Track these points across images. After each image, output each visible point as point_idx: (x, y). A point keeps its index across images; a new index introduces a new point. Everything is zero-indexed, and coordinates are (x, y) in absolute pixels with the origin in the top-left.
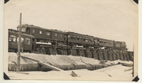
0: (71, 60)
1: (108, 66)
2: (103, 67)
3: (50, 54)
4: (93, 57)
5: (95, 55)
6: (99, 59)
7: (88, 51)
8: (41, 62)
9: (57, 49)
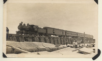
0: (35, 45)
1: (62, 48)
2: (58, 49)
3: (19, 41)
4: (50, 43)
5: (52, 41)
6: (55, 44)
7: (47, 38)
8: (14, 47)
9: (25, 37)
